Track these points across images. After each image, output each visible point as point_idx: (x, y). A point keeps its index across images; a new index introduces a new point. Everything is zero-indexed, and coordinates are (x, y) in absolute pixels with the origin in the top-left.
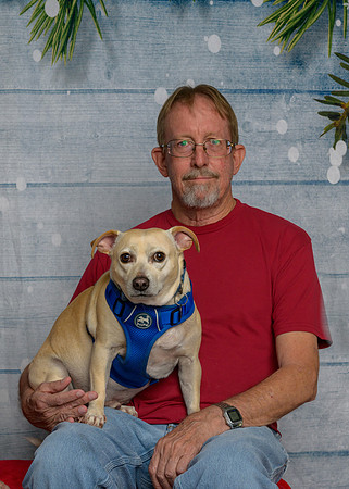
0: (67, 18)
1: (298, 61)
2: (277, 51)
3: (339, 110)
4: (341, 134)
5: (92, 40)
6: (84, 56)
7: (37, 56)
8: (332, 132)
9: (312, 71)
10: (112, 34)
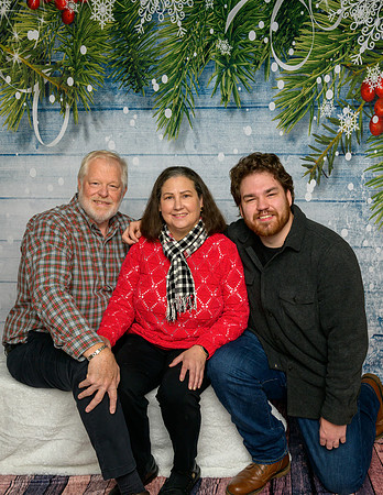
0: (176, 119)
1: (292, 139)
2: (281, 133)
3: (312, 163)
4: (313, 176)
5: (188, 129)
6: (183, 137)
7: (161, 137)
8: (309, 175)
9: (299, 143)
10: (197, 127)
